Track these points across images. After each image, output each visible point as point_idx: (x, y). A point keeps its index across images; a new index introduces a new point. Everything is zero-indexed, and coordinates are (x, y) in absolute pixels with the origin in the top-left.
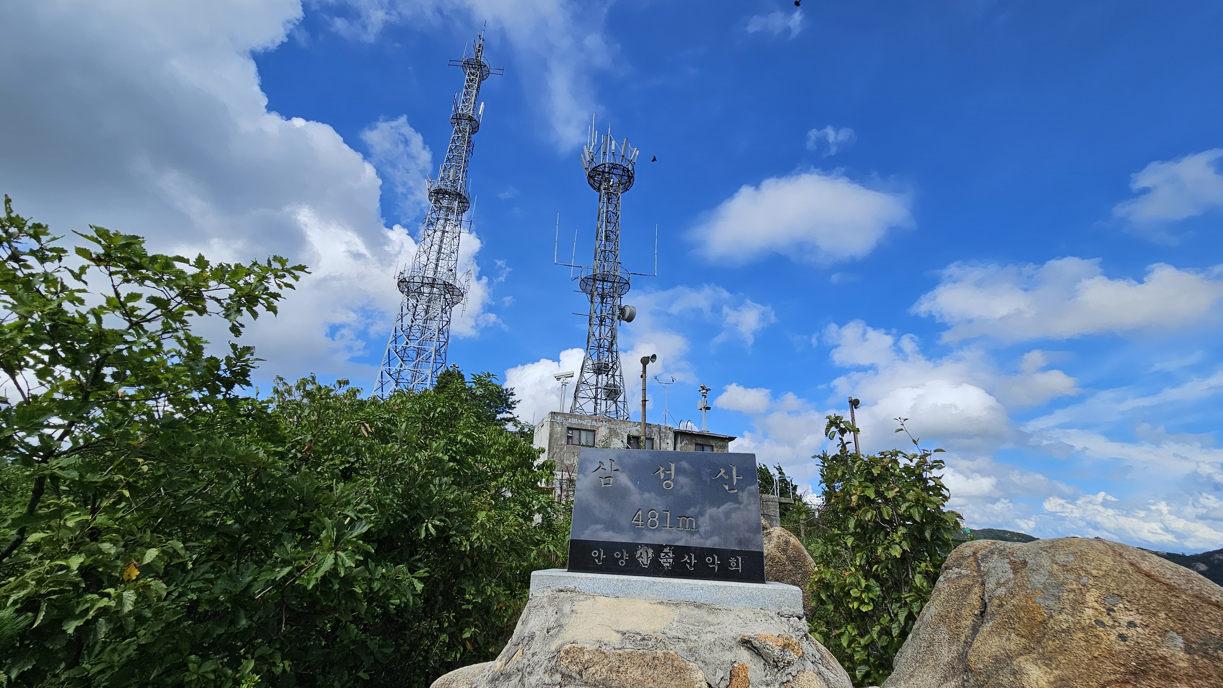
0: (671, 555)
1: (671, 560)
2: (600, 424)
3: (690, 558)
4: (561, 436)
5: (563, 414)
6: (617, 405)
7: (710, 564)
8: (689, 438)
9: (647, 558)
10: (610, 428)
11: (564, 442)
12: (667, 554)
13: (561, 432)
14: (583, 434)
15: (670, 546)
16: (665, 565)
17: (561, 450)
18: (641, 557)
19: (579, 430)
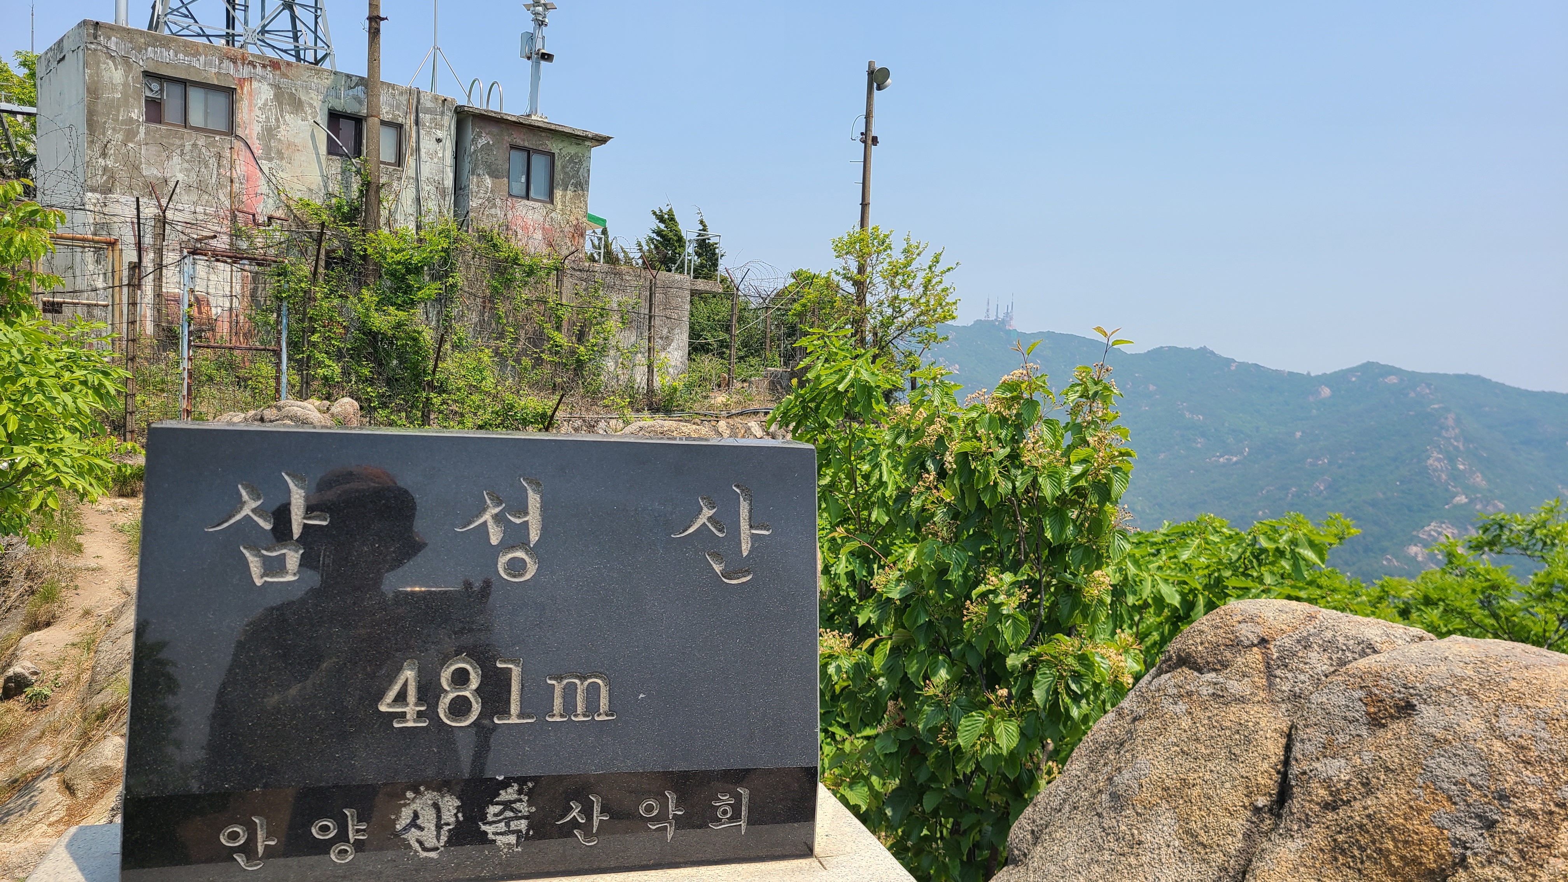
0: (523, 807)
1: (523, 825)
2: (245, 72)
3: (587, 811)
4: (125, 96)
5: (129, 31)
6: (294, 18)
7: (651, 820)
8: (495, 130)
9: (439, 827)
10: (277, 87)
11: (137, 113)
12: (507, 805)
13: (126, 85)
14: (196, 97)
15: (522, 781)
16: (501, 840)
17: (130, 135)
18: (414, 823)
19: (184, 83)
